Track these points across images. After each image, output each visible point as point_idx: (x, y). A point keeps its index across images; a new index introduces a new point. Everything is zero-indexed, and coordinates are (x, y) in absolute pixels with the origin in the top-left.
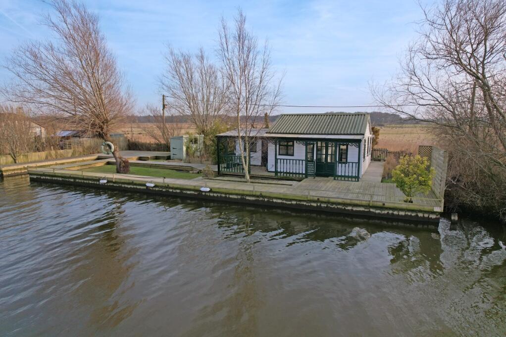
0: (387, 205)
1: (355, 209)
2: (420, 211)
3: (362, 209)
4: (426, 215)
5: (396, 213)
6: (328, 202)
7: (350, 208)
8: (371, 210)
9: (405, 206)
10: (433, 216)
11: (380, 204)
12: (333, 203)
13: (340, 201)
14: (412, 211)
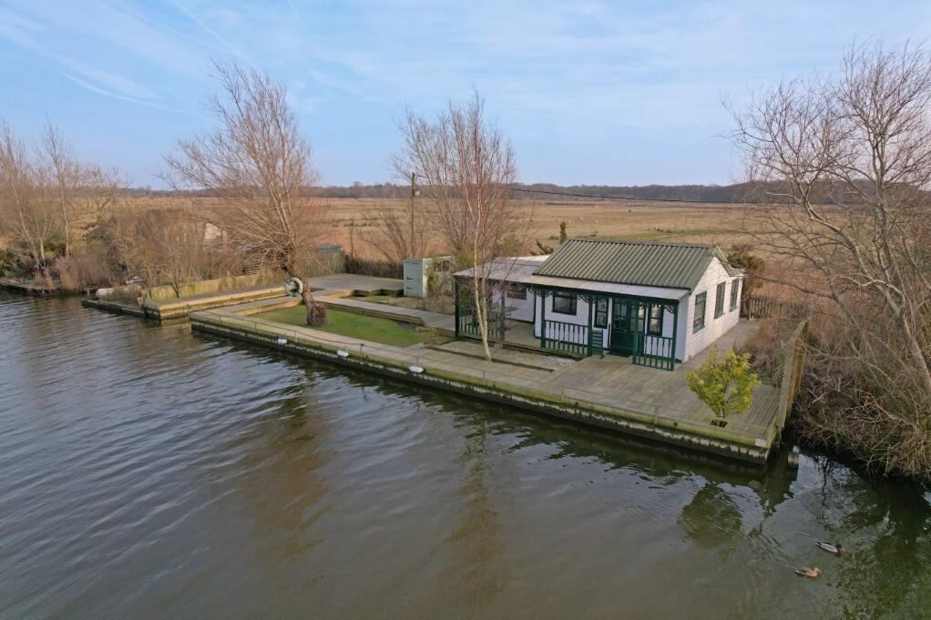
0: (681, 426)
1: (631, 426)
2: (734, 443)
3: (642, 427)
4: (744, 451)
5: (695, 440)
6: (591, 410)
7: (624, 423)
8: (657, 431)
9: (709, 430)
10: (755, 454)
11: (669, 423)
12: (599, 413)
14: (722, 440)
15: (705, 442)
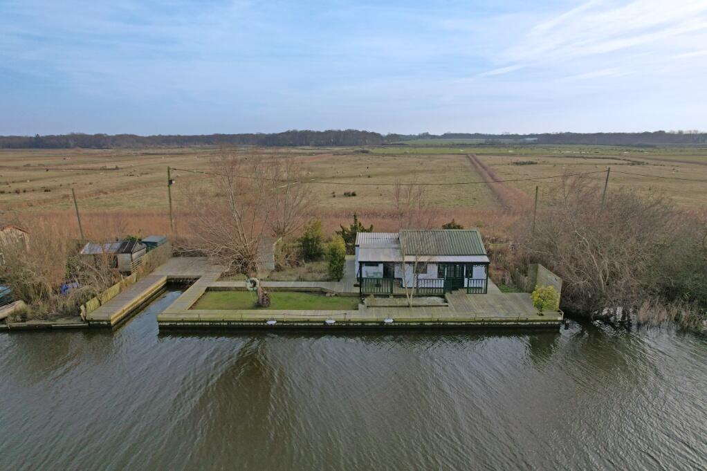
0: (529, 319)
1: (508, 324)
2: (549, 321)
3: (513, 323)
4: (553, 323)
5: (534, 323)
6: (490, 321)
7: (504, 323)
8: (519, 323)
9: (540, 318)
10: (557, 323)
11: (525, 319)
12: (493, 322)
13: (498, 319)
14: (544, 321)
15: (538, 323)
